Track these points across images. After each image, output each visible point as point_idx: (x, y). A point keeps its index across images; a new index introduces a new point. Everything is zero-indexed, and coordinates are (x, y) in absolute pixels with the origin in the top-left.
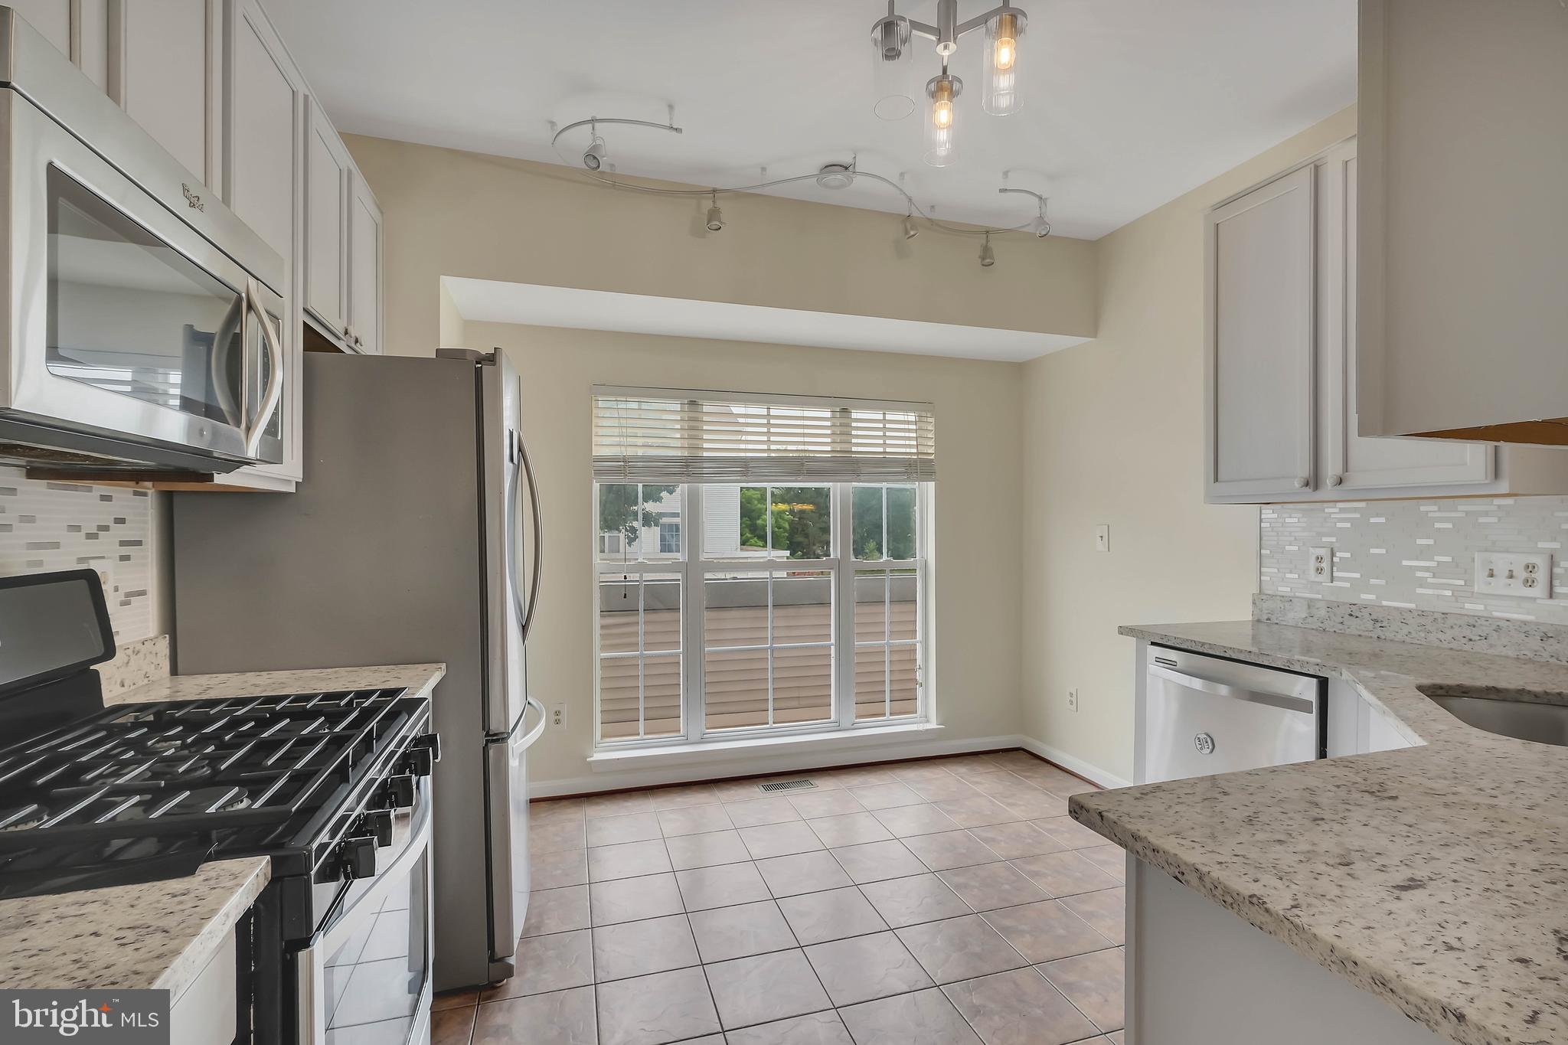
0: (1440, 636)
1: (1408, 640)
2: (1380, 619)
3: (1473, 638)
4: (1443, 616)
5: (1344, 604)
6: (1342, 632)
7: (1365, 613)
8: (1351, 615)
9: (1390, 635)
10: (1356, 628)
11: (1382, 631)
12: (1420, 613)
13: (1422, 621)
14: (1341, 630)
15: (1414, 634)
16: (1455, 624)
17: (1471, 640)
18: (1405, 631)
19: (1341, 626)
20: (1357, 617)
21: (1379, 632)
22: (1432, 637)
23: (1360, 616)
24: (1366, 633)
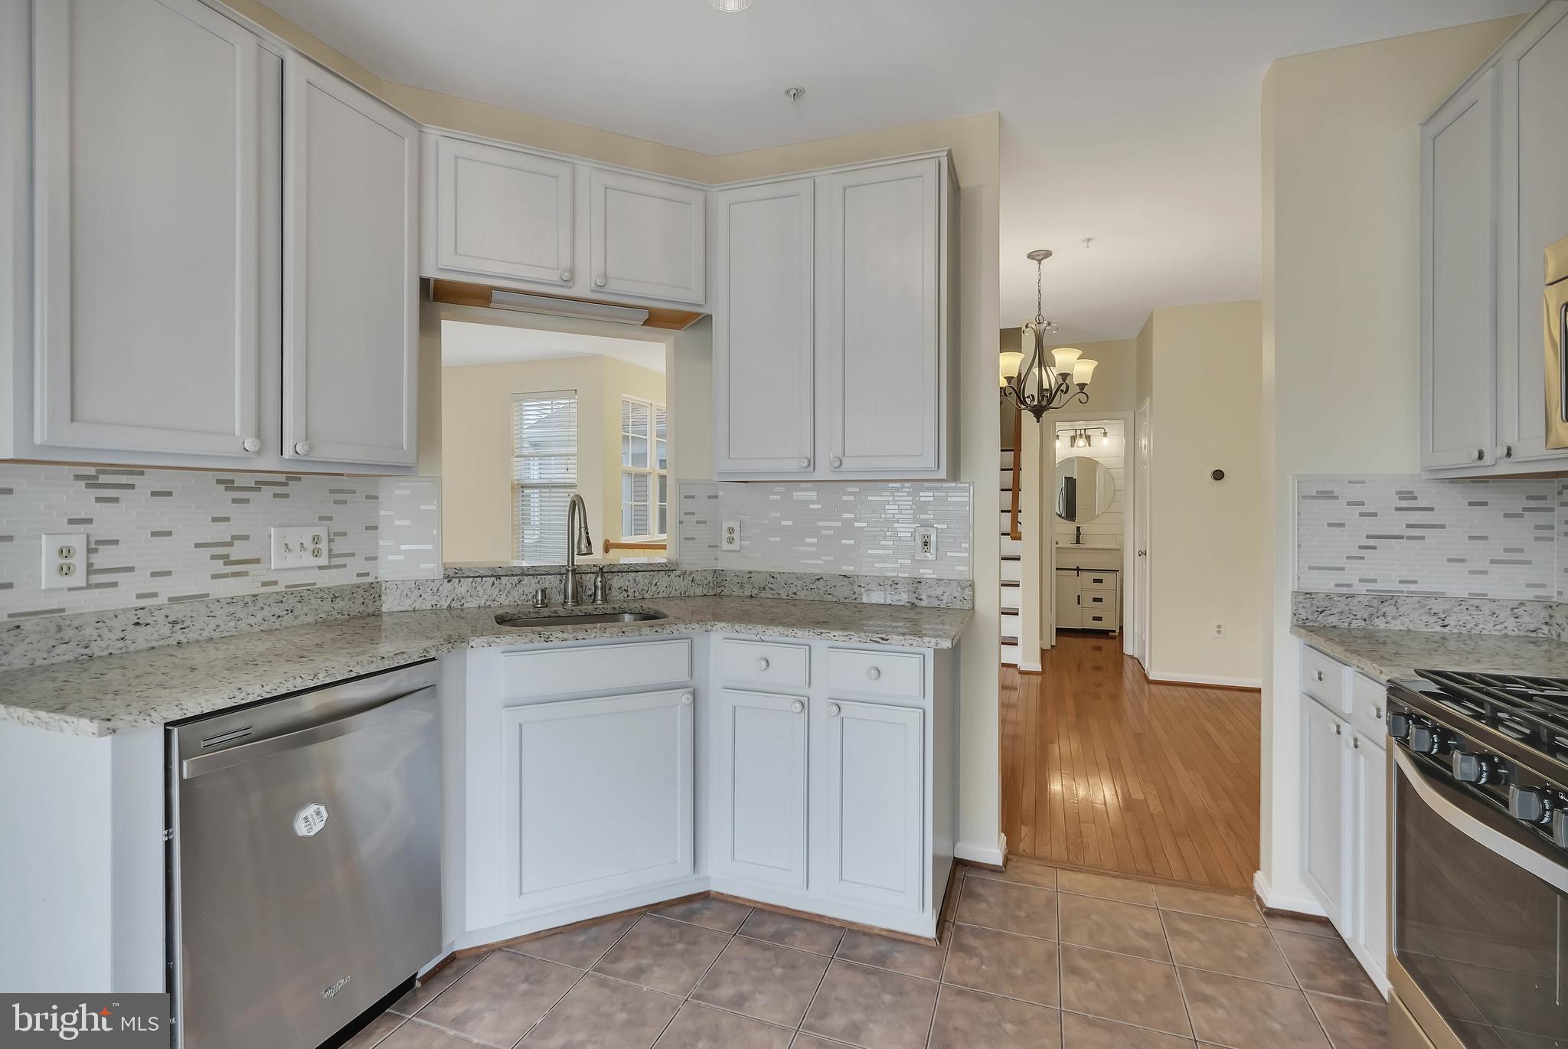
0: (252, 620)
1: (216, 635)
2: (181, 618)
3: (281, 614)
4: (253, 599)
5: (125, 610)
6: (124, 650)
7: (159, 616)
8: (138, 624)
9: (193, 635)
10: (146, 640)
11: (183, 633)
12: (229, 600)
13: (232, 609)
14: (121, 649)
15: (223, 627)
16: (265, 604)
17: (279, 617)
18: (213, 626)
19: (120, 644)
20: (147, 624)
21: (180, 636)
22: (243, 625)
23: (152, 623)
24: (162, 643)
